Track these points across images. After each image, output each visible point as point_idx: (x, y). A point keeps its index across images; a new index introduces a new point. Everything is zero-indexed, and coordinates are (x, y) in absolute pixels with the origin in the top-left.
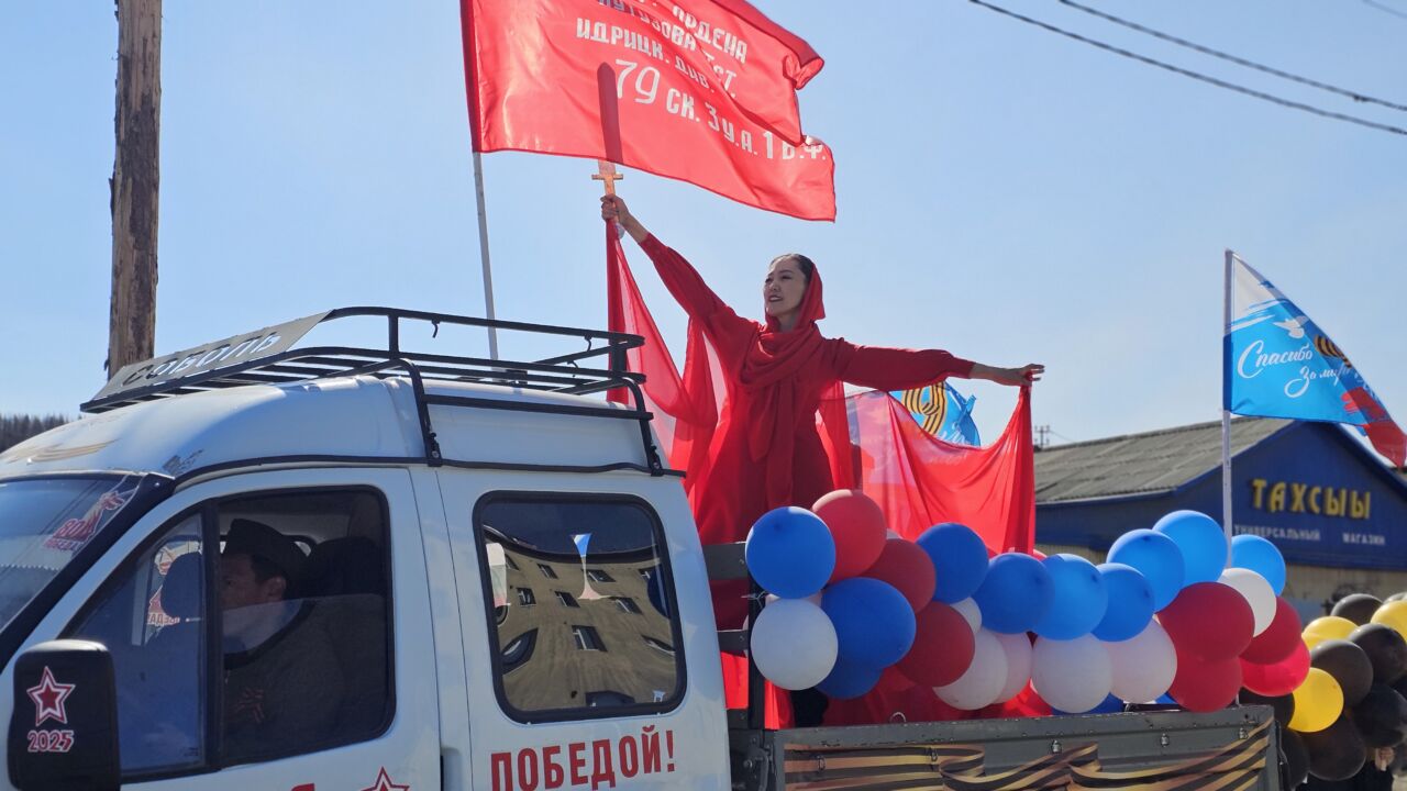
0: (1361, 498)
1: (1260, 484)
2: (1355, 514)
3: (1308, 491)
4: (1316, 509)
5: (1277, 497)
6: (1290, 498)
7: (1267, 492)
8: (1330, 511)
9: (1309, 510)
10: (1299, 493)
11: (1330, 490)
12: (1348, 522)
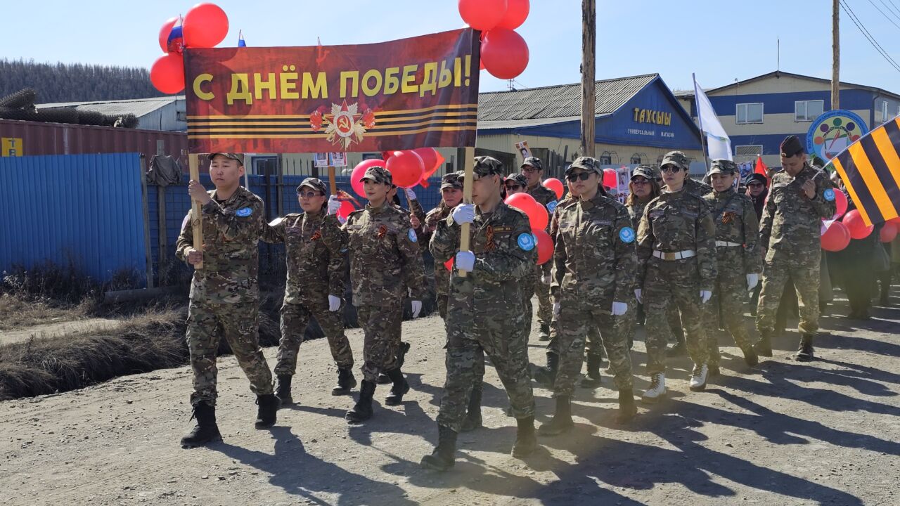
0: (668, 116)
1: (637, 110)
2: (666, 124)
3: (652, 113)
4: (654, 121)
5: (642, 116)
6: (646, 117)
7: (639, 113)
8: (659, 123)
9: (652, 122)
10: (649, 115)
11: (659, 112)
12: (663, 127)
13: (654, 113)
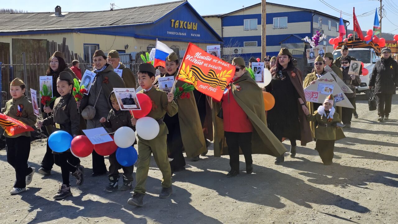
1: (173, 21)
2: (194, 29)
3: (184, 22)
6: (180, 25)
7: (175, 23)
8: (189, 28)
9: (184, 28)
11: (189, 22)
12: (192, 31)
13: (186, 22)
